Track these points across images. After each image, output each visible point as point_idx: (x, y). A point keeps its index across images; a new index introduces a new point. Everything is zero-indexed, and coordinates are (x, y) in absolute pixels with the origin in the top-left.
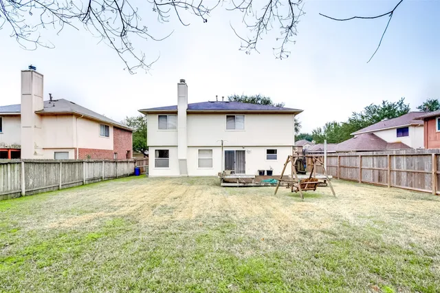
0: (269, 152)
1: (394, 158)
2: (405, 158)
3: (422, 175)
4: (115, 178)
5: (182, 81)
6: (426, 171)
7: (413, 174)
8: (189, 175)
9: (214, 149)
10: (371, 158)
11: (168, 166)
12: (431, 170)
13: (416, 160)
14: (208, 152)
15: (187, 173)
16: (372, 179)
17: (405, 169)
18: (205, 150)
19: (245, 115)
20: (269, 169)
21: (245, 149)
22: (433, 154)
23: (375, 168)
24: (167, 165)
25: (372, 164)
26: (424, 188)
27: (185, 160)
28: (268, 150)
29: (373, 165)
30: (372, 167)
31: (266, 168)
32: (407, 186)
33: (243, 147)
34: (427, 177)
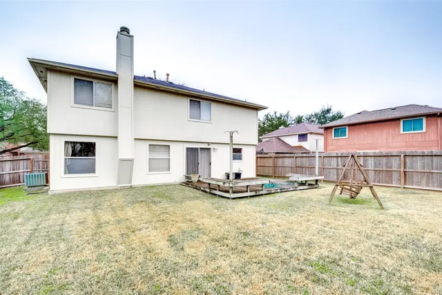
1: (362, 158)
2: (373, 158)
3: (389, 173)
5: (125, 30)
6: (394, 169)
7: (381, 172)
8: (134, 183)
9: (172, 146)
10: (335, 158)
11: (93, 171)
12: (400, 168)
13: (384, 160)
14: (163, 149)
15: (130, 182)
16: (335, 177)
17: (373, 168)
18: (160, 146)
19: (212, 103)
21: (211, 146)
22: (402, 156)
23: (340, 167)
24: (90, 170)
25: (336, 164)
26: (392, 183)
27: (131, 160)
28: (233, 149)
29: (338, 165)
30: (335, 167)
32: (375, 182)
33: (208, 143)
34: (394, 174)
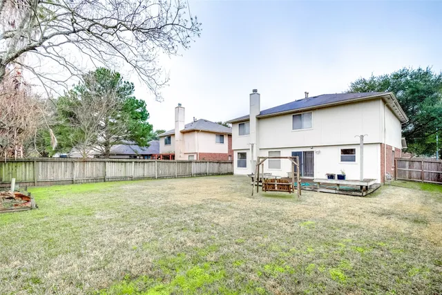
0: (345, 152)
4: (219, 174)
5: (255, 91)
9: (282, 151)
14: (277, 154)
18: (275, 152)
19: (313, 112)
20: (340, 173)
21: (314, 149)
24: (245, 166)
28: (342, 150)
31: (337, 172)
33: (312, 147)
